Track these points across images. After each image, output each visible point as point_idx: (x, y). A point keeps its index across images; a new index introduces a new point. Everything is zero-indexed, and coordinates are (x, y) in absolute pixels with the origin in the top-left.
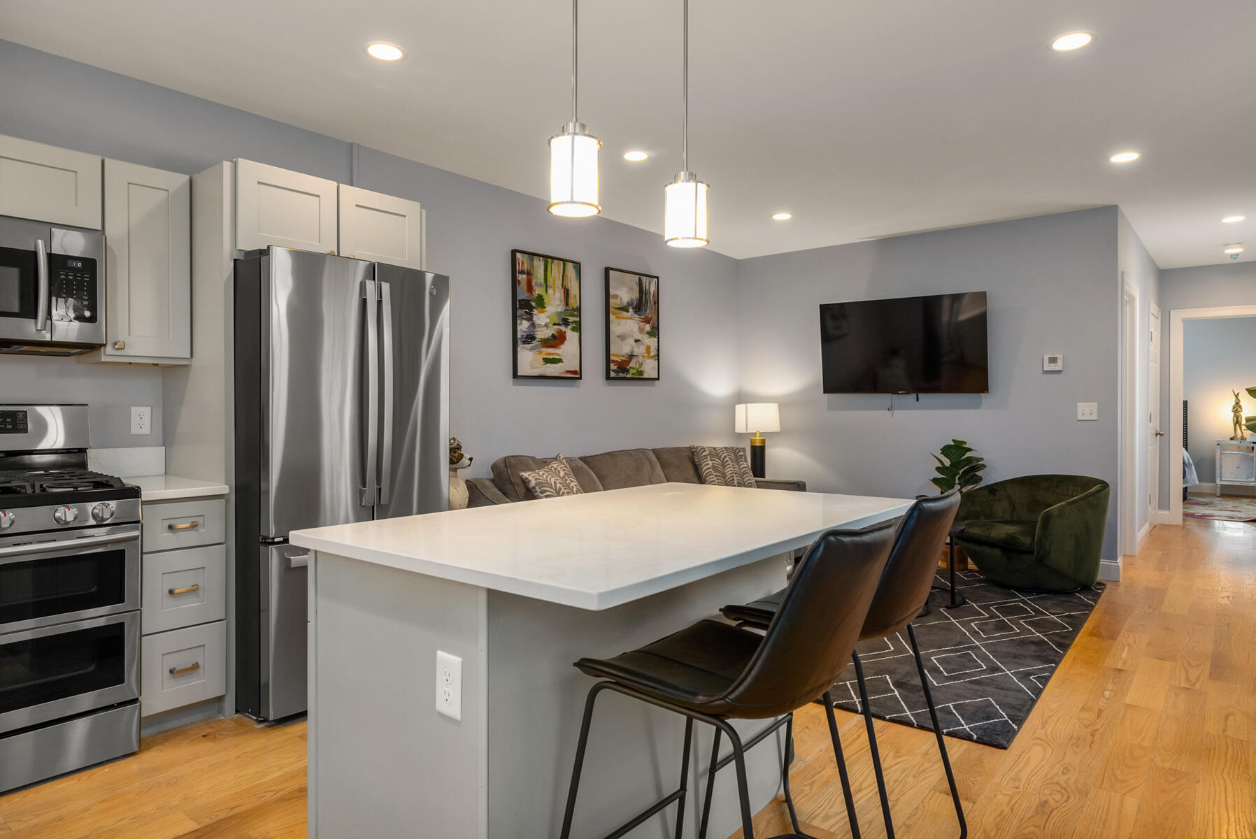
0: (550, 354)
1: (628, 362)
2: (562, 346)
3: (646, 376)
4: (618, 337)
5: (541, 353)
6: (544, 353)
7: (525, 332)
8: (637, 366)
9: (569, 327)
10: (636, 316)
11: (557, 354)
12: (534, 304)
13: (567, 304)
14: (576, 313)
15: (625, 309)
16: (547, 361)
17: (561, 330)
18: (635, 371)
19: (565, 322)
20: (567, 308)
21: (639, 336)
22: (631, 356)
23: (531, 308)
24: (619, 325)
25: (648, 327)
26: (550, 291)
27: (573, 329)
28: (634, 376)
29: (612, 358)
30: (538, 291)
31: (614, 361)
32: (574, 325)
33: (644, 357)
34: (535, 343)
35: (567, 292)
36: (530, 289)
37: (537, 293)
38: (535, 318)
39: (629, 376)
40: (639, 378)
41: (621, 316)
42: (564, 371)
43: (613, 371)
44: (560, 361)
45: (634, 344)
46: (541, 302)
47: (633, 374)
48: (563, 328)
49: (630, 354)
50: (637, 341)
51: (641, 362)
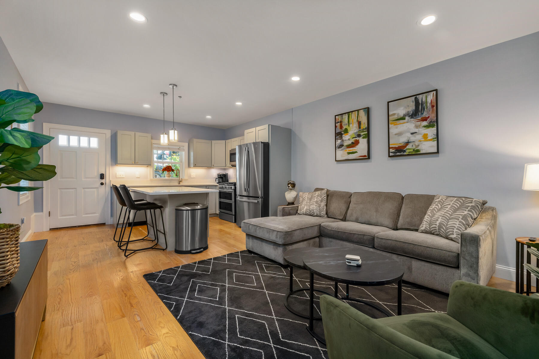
0: (350, 150)
1: (406, 147)
2: (357, 146)
3: (421, 152)
4: (396, 134)
5: (346, 150)
6: (347, 150)
7: (339, 144)
8: (414, 147)
9: (361, 137)
10: (412, 119)
11: (355, 150)
12: (343, 133)
13: (360, 128)
14: (365, 130)
15: (403, 118)
16: (349, 153)
17: (357, 140)
18: (412, 150)
19: (359, 136)
20: (360, 129)
21: (416, 130)
22: (408, 143)
23: (342, 134)
24: (397, 128)
25: (425, 123)
26: (351, 125)
27: (364, 138)
28: (410, 153)
29: (390, 146)
30: (345, 127)
31: (392, 148)
32: (364, 136)
33: (420, 141)
34: (343, 147)
35: (359, 123)
36: (341, 127)
37: (344, 128)
38: (343, 138)
39: (405, 153)
40: (416, 153)
41: (398, 123)
42: (358, 156)
43: (391, 152)
44: (356, 152)
45: (410, 135)
46: (346, 131)
47: (409, 152)
48: (358, 139)
49: (407, 141)
50: (412, 134)
51: (417, 144)
